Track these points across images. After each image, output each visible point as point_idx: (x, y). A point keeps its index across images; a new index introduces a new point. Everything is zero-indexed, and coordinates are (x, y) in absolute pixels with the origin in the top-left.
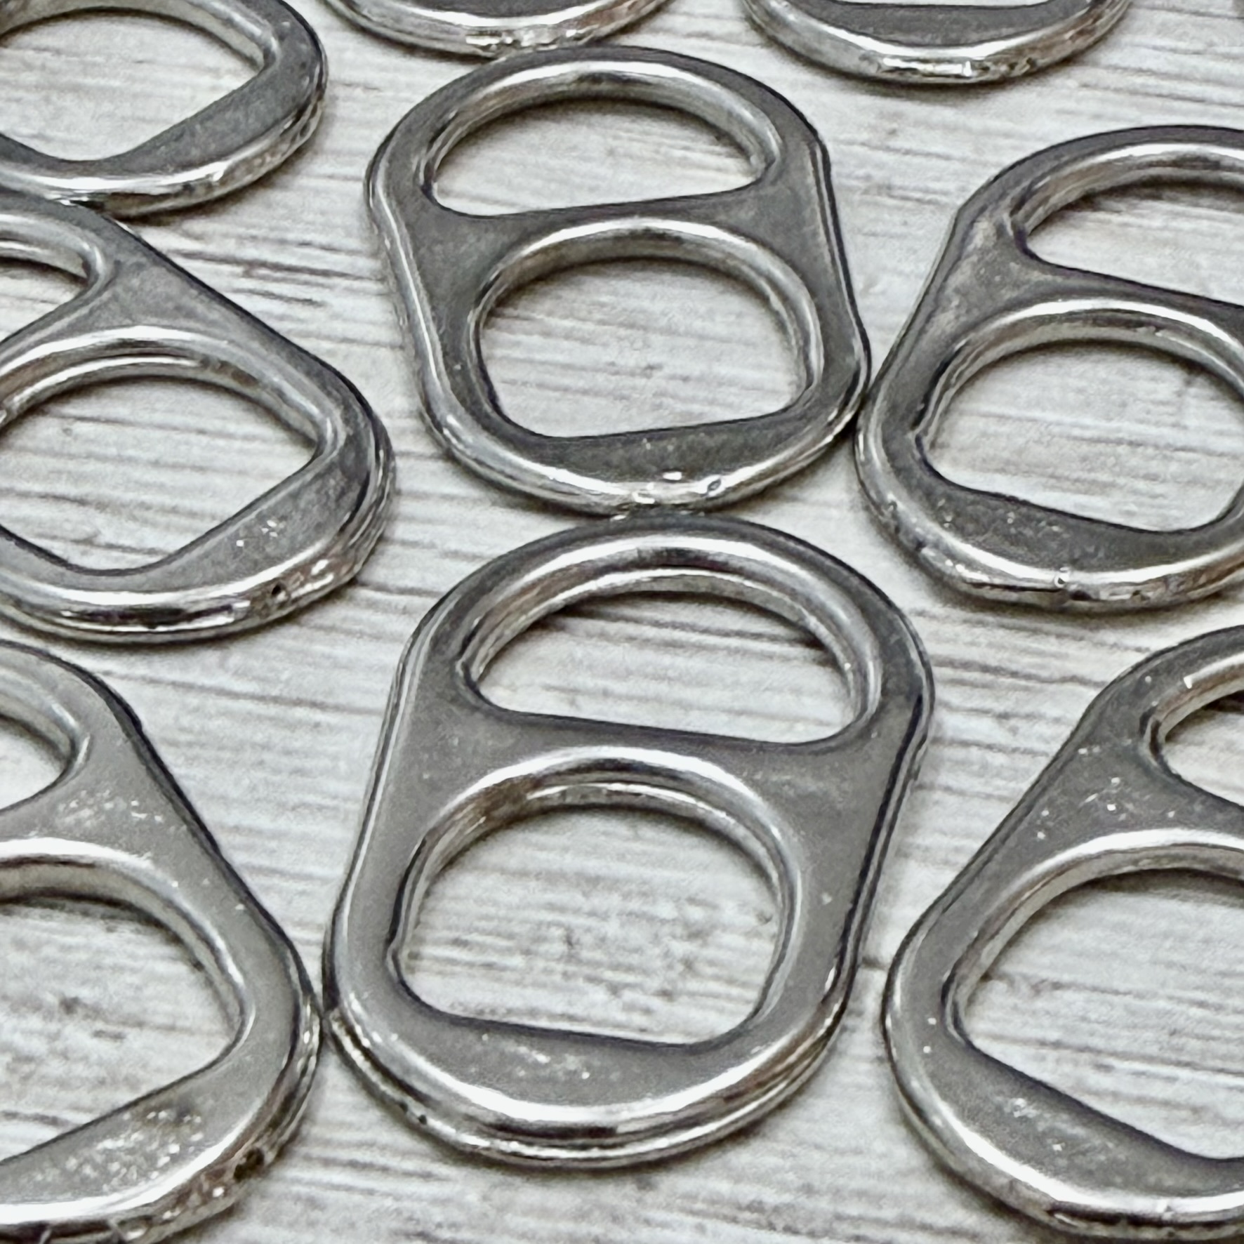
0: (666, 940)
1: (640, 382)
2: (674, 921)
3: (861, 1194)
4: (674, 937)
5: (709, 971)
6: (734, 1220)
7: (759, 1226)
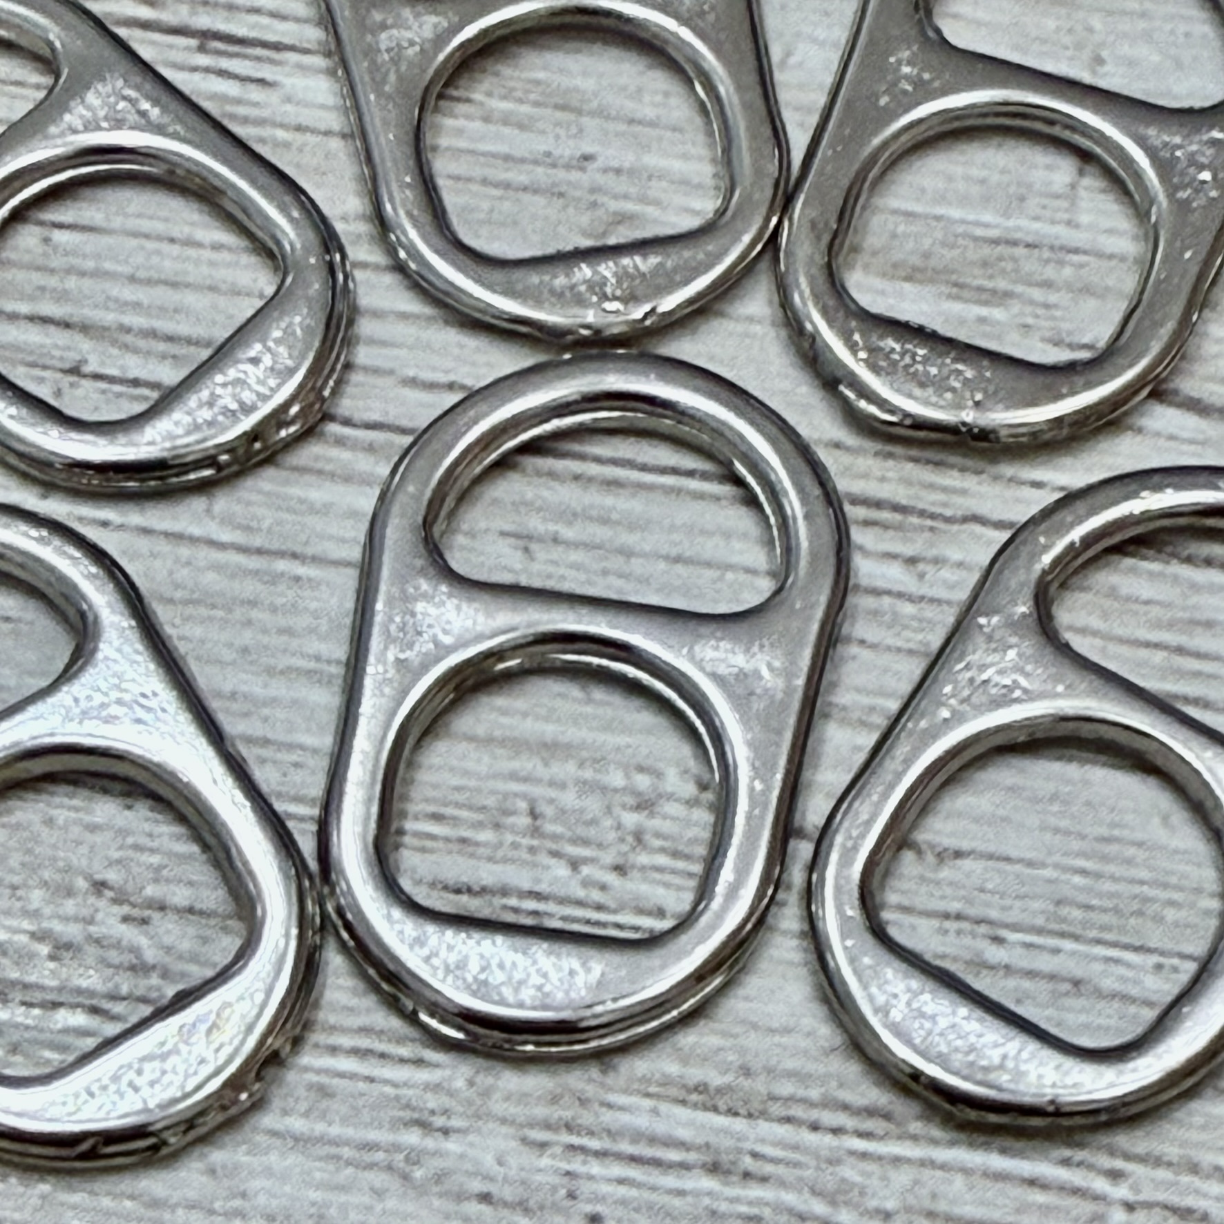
0: (617, 810)
1: (575, 175)
2: (624, 789)
3: (791, 1074)
4: (624, 806)
5: (658, 843)
6: (683, 1102)
7: (706, 1108)
